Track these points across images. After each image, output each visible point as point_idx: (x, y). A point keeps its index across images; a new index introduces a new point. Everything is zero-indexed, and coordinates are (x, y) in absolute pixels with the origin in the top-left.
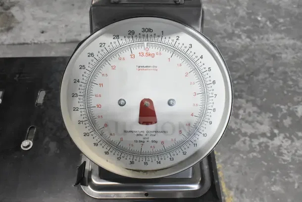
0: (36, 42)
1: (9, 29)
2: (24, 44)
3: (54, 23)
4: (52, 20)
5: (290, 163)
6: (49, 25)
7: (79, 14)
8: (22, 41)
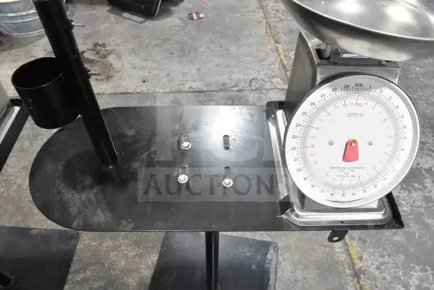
0: (139, 91)
1: (109, 78)
2: (126, 93)
3: (155, 72)
4: (152, 69)
5: (410, 214)
6: (150, 74)
7: (179, 62)
8: (124, 91)
